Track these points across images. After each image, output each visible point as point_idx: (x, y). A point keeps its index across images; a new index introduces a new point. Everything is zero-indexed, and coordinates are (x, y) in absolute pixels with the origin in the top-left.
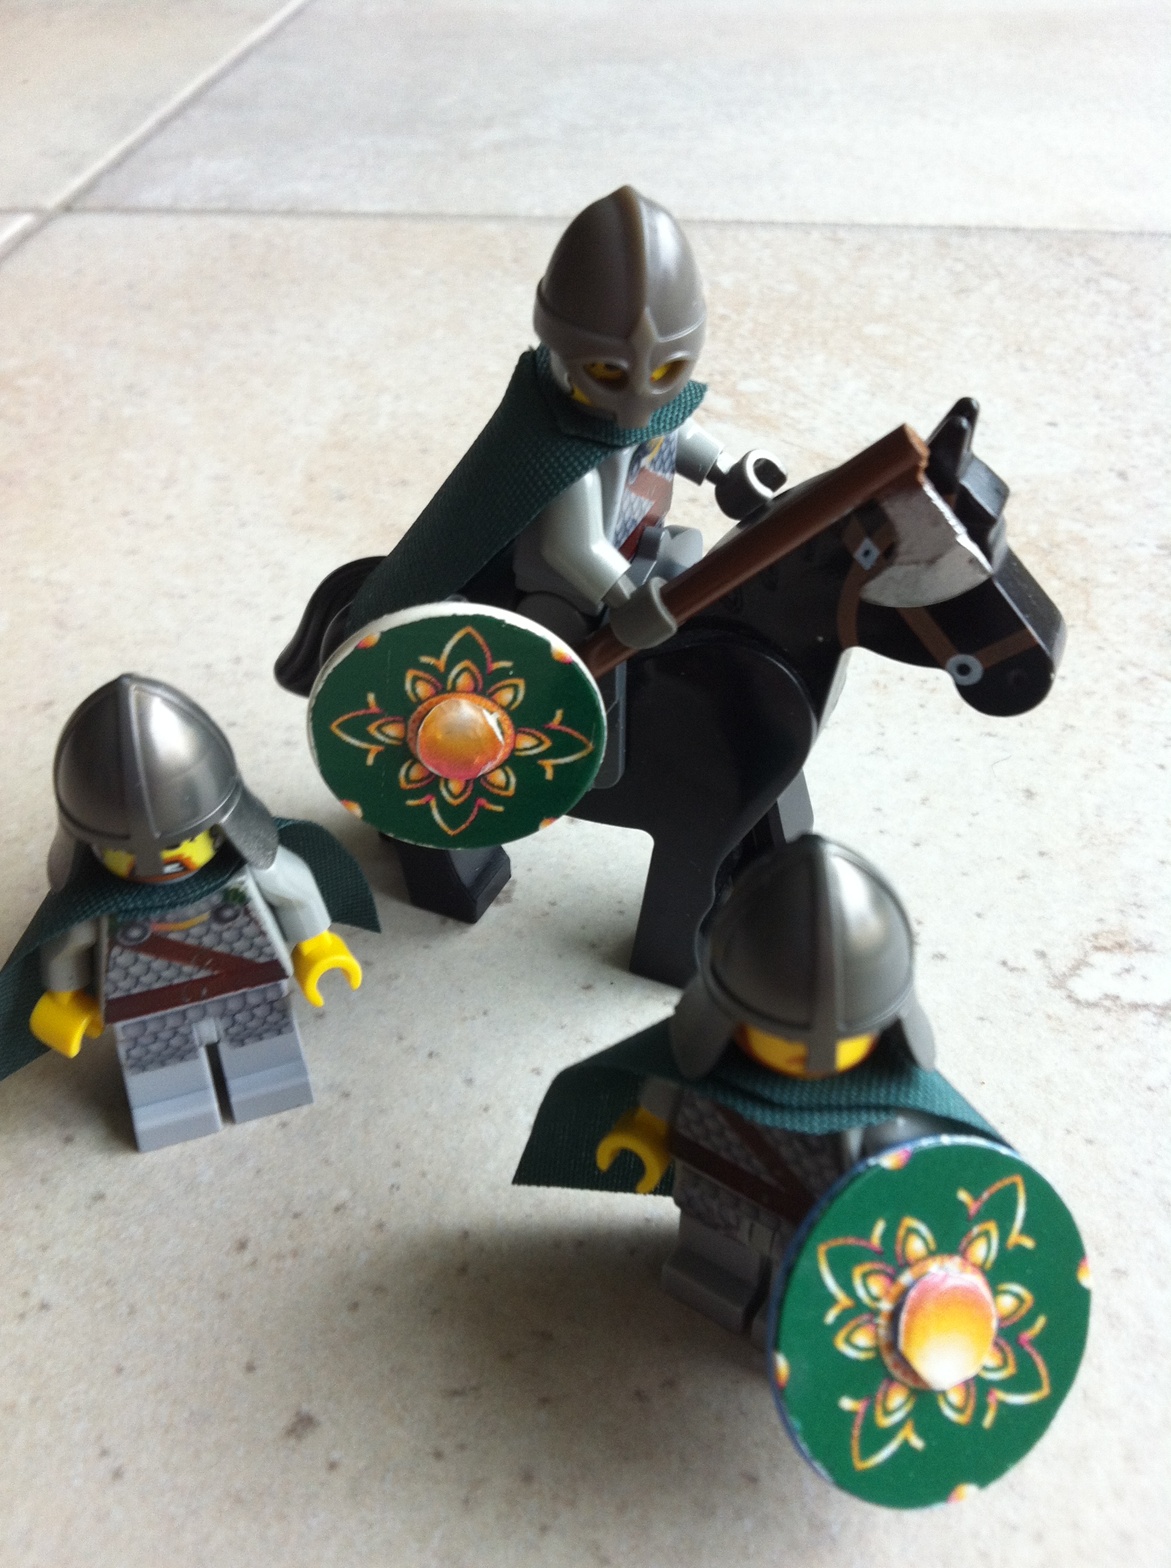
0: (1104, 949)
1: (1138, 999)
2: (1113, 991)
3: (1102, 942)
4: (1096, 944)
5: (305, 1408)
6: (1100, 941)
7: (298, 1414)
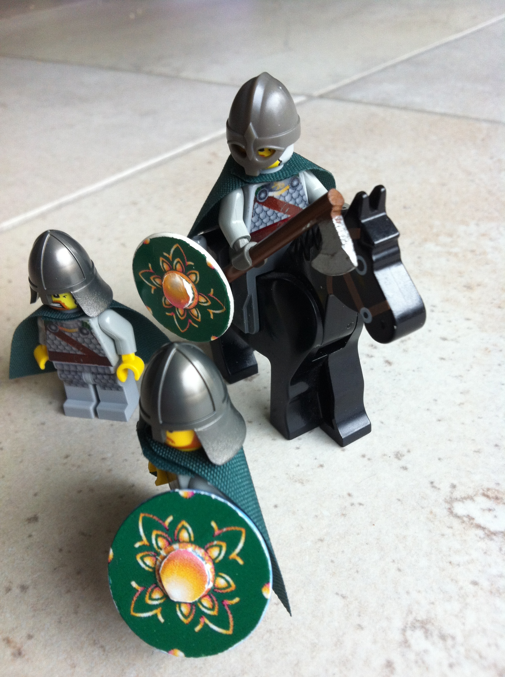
0: (488, 496)
1: (483, 523)
2: (473, 515)
3: (489, 493)
4: (486, 493)
5: (39, 515)
6: (489, 492)
7: (35, 515)
